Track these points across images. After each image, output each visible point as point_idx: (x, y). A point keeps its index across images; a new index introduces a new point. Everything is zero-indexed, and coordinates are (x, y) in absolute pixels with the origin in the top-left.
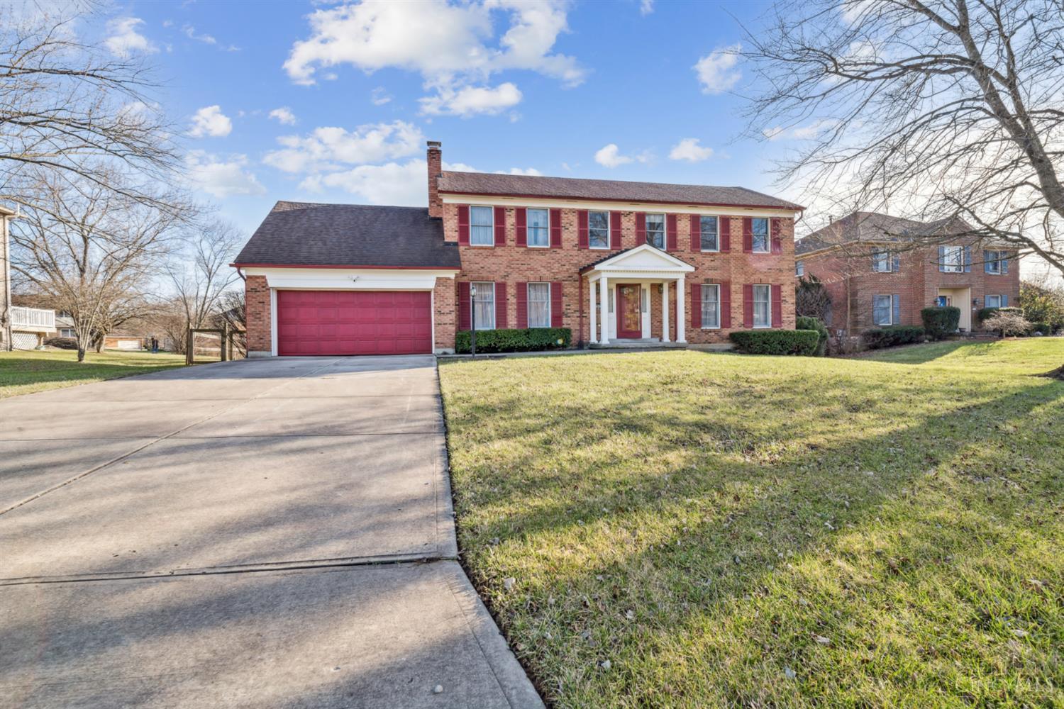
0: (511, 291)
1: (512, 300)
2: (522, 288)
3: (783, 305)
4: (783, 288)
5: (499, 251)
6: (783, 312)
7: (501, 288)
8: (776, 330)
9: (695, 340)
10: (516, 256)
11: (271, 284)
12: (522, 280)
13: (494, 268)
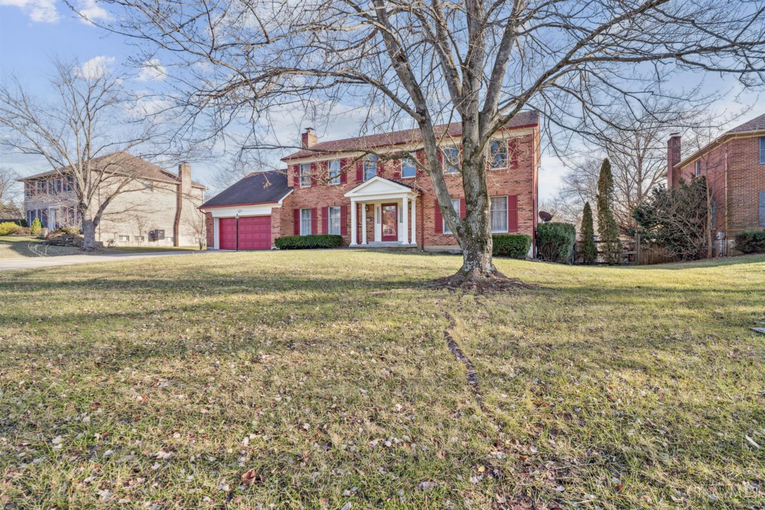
0: (319, 212)
1: (320, 218)
2: (324, 210)
3: (519, 212)
4: (519, 198)
5: (313, 189)
6: (519, 218)
7: (314, 211)
8: (511, 234)
9: (438, 242)
10: (322, 191)
11: (214, 215)
12: (325, 205)
13: (311, 199)
